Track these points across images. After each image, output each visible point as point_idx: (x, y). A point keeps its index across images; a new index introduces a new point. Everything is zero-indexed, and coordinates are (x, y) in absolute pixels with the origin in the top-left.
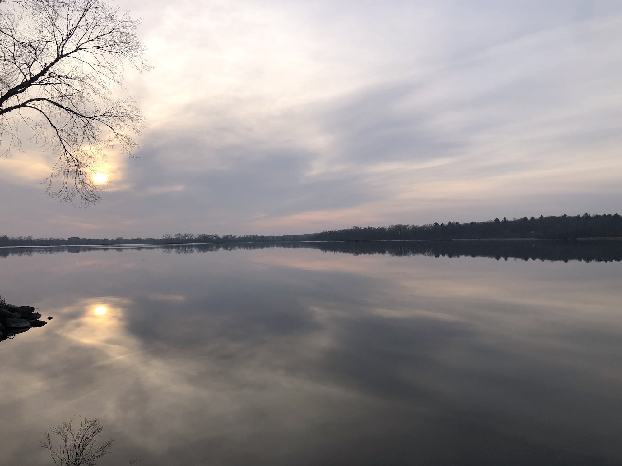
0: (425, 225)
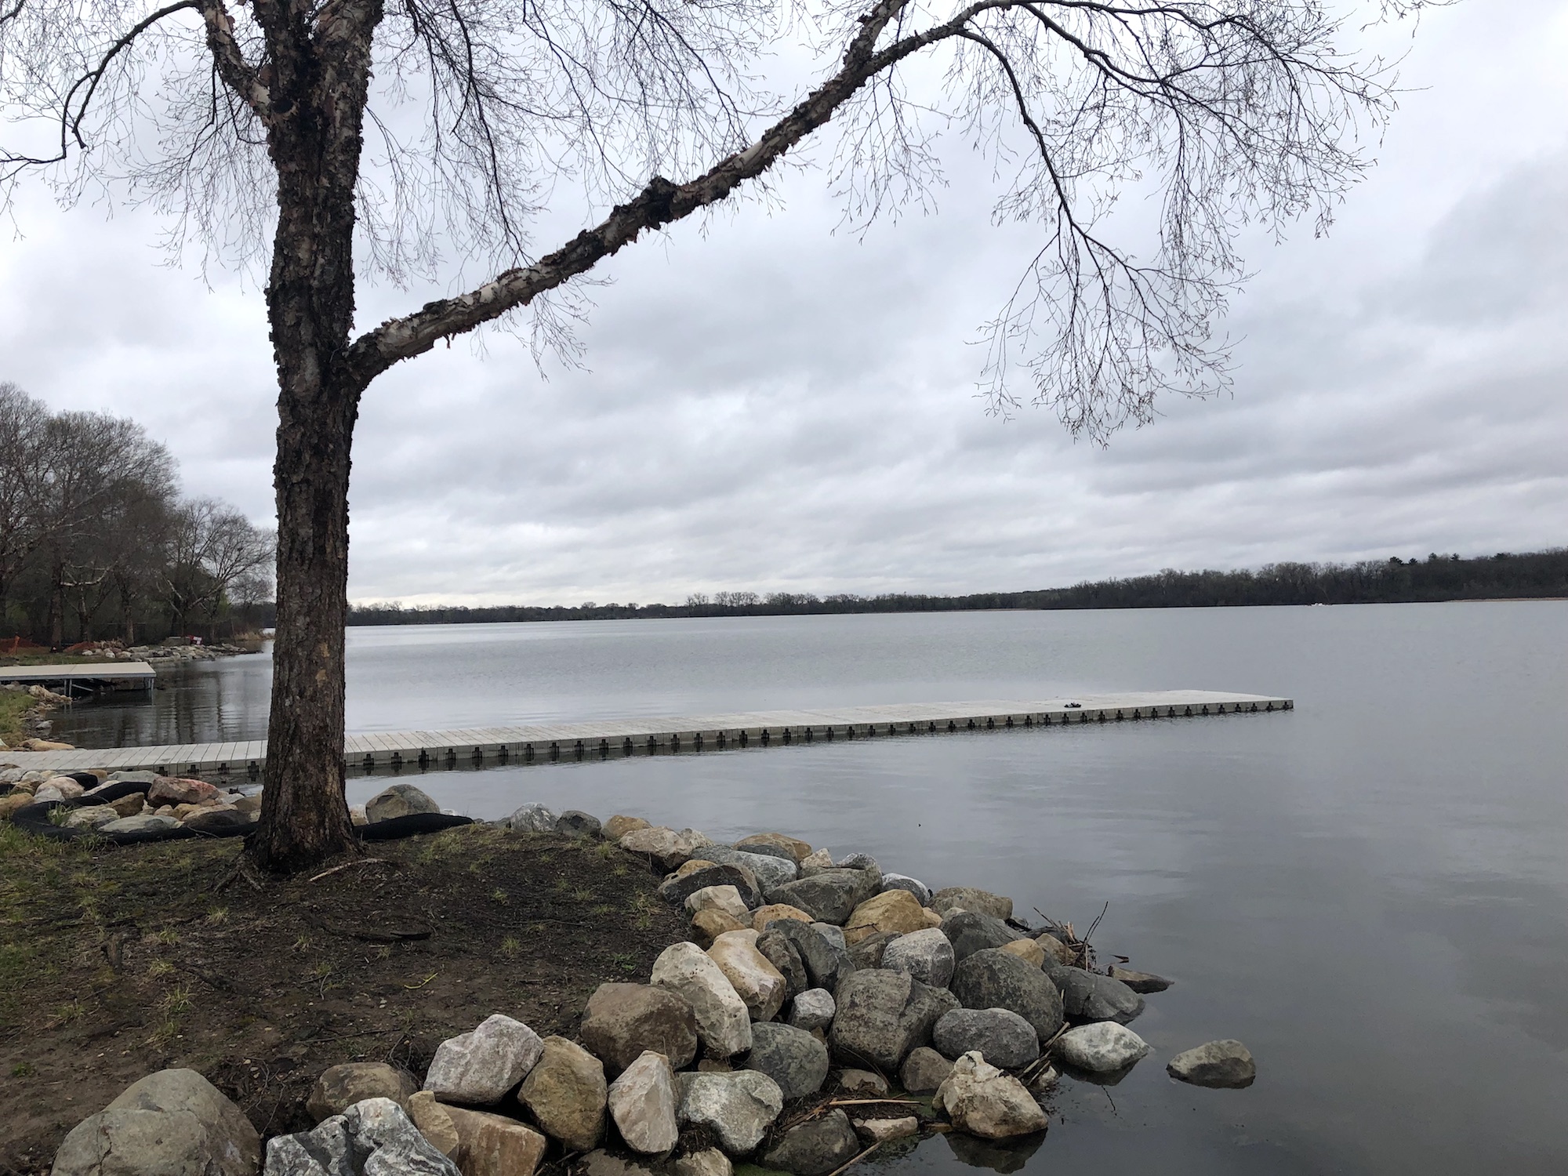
0: (1364, 565)
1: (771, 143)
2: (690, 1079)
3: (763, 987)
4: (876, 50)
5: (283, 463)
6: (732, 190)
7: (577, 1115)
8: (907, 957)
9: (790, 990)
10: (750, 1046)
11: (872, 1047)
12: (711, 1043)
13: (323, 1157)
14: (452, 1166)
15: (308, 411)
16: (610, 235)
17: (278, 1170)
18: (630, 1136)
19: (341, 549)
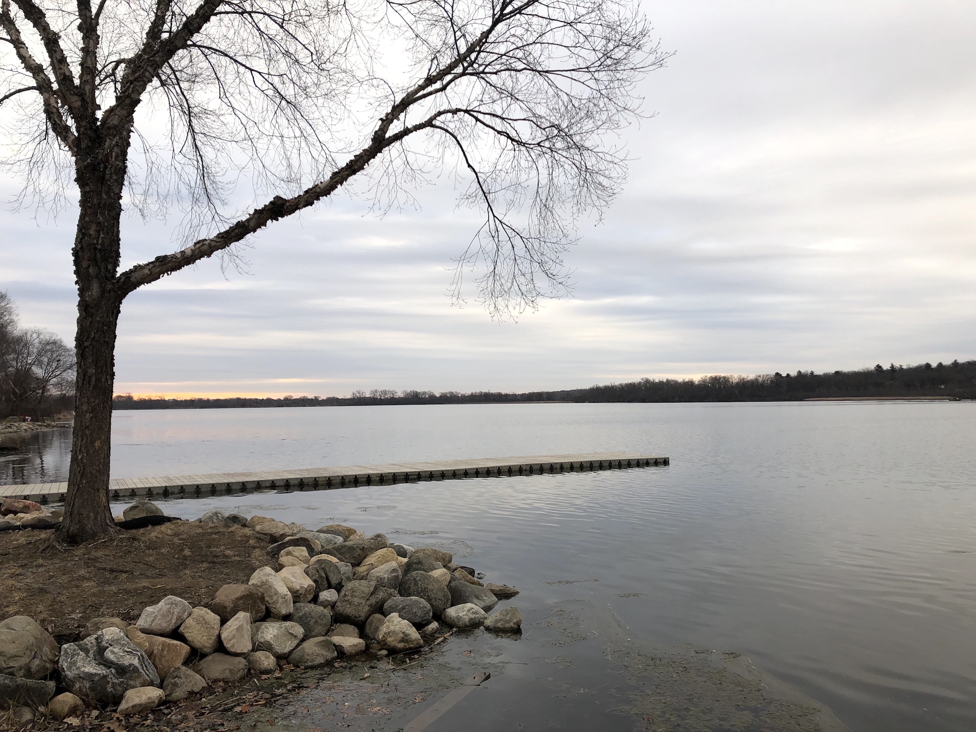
0: (760, 376)
1: (334, 180)
2: (261, 625)
3: (302, 587)
4: (387, 136)
5: (80, 336)
6: (315, 201)
7: (205, 638)
8: (377, 577)
9: (318, 590)
10: (292, 611)
11: (352, 613)
12: (273, 610)
13: (86, 651)
14: (144, 654)
15: (93, 310)
16: (252, 224)
17: (66, 657)
18: (228, 645)
19: (109, 381)
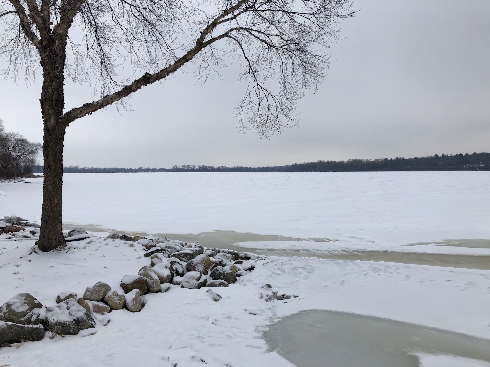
3: (164, 276)
4: (204, 41)
6: (166, 76)
9: (172, 277)
10: (160, 289)
12: (151, 288)
15: (52, 132)
16: (133, 87)
18: (129, 308)
